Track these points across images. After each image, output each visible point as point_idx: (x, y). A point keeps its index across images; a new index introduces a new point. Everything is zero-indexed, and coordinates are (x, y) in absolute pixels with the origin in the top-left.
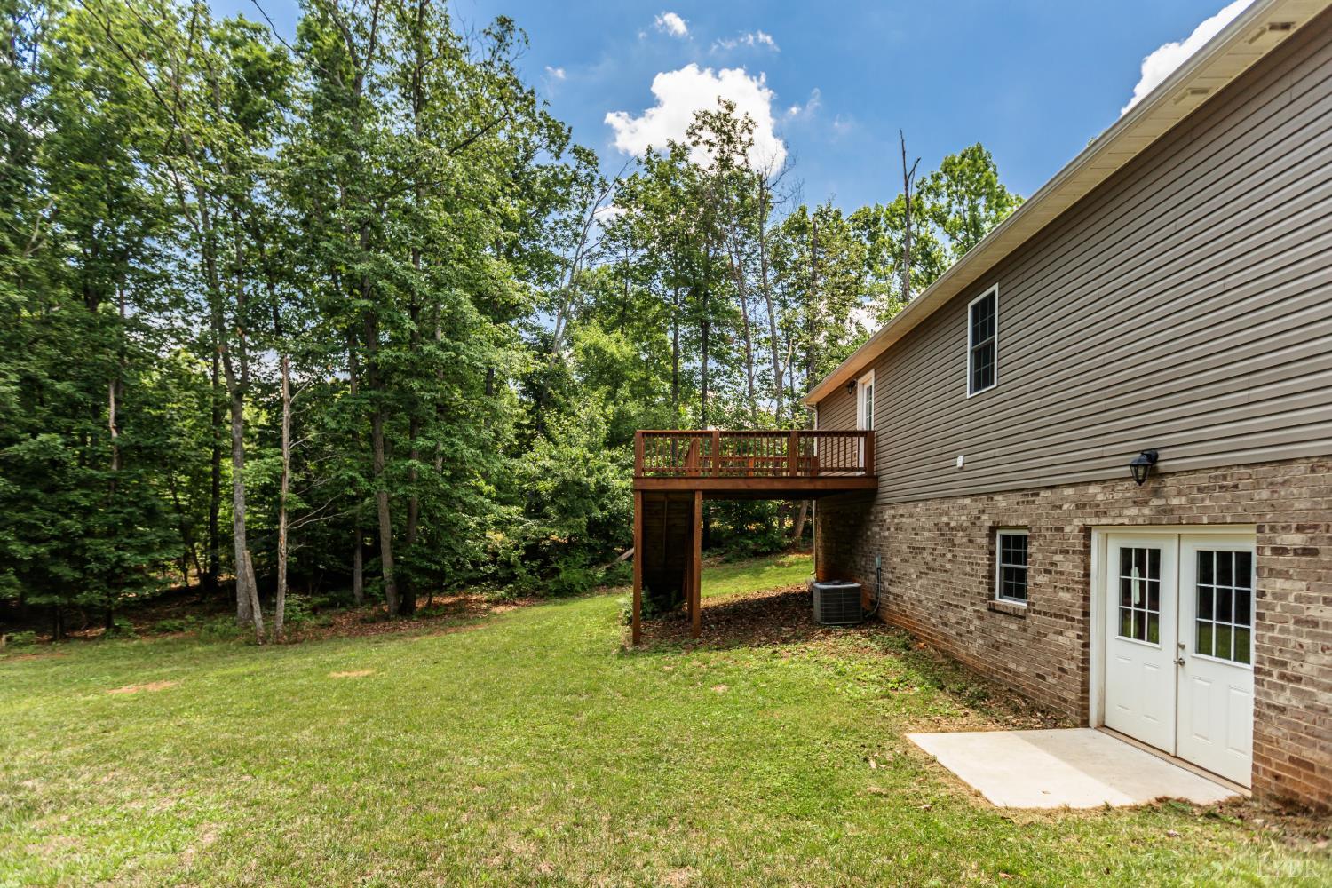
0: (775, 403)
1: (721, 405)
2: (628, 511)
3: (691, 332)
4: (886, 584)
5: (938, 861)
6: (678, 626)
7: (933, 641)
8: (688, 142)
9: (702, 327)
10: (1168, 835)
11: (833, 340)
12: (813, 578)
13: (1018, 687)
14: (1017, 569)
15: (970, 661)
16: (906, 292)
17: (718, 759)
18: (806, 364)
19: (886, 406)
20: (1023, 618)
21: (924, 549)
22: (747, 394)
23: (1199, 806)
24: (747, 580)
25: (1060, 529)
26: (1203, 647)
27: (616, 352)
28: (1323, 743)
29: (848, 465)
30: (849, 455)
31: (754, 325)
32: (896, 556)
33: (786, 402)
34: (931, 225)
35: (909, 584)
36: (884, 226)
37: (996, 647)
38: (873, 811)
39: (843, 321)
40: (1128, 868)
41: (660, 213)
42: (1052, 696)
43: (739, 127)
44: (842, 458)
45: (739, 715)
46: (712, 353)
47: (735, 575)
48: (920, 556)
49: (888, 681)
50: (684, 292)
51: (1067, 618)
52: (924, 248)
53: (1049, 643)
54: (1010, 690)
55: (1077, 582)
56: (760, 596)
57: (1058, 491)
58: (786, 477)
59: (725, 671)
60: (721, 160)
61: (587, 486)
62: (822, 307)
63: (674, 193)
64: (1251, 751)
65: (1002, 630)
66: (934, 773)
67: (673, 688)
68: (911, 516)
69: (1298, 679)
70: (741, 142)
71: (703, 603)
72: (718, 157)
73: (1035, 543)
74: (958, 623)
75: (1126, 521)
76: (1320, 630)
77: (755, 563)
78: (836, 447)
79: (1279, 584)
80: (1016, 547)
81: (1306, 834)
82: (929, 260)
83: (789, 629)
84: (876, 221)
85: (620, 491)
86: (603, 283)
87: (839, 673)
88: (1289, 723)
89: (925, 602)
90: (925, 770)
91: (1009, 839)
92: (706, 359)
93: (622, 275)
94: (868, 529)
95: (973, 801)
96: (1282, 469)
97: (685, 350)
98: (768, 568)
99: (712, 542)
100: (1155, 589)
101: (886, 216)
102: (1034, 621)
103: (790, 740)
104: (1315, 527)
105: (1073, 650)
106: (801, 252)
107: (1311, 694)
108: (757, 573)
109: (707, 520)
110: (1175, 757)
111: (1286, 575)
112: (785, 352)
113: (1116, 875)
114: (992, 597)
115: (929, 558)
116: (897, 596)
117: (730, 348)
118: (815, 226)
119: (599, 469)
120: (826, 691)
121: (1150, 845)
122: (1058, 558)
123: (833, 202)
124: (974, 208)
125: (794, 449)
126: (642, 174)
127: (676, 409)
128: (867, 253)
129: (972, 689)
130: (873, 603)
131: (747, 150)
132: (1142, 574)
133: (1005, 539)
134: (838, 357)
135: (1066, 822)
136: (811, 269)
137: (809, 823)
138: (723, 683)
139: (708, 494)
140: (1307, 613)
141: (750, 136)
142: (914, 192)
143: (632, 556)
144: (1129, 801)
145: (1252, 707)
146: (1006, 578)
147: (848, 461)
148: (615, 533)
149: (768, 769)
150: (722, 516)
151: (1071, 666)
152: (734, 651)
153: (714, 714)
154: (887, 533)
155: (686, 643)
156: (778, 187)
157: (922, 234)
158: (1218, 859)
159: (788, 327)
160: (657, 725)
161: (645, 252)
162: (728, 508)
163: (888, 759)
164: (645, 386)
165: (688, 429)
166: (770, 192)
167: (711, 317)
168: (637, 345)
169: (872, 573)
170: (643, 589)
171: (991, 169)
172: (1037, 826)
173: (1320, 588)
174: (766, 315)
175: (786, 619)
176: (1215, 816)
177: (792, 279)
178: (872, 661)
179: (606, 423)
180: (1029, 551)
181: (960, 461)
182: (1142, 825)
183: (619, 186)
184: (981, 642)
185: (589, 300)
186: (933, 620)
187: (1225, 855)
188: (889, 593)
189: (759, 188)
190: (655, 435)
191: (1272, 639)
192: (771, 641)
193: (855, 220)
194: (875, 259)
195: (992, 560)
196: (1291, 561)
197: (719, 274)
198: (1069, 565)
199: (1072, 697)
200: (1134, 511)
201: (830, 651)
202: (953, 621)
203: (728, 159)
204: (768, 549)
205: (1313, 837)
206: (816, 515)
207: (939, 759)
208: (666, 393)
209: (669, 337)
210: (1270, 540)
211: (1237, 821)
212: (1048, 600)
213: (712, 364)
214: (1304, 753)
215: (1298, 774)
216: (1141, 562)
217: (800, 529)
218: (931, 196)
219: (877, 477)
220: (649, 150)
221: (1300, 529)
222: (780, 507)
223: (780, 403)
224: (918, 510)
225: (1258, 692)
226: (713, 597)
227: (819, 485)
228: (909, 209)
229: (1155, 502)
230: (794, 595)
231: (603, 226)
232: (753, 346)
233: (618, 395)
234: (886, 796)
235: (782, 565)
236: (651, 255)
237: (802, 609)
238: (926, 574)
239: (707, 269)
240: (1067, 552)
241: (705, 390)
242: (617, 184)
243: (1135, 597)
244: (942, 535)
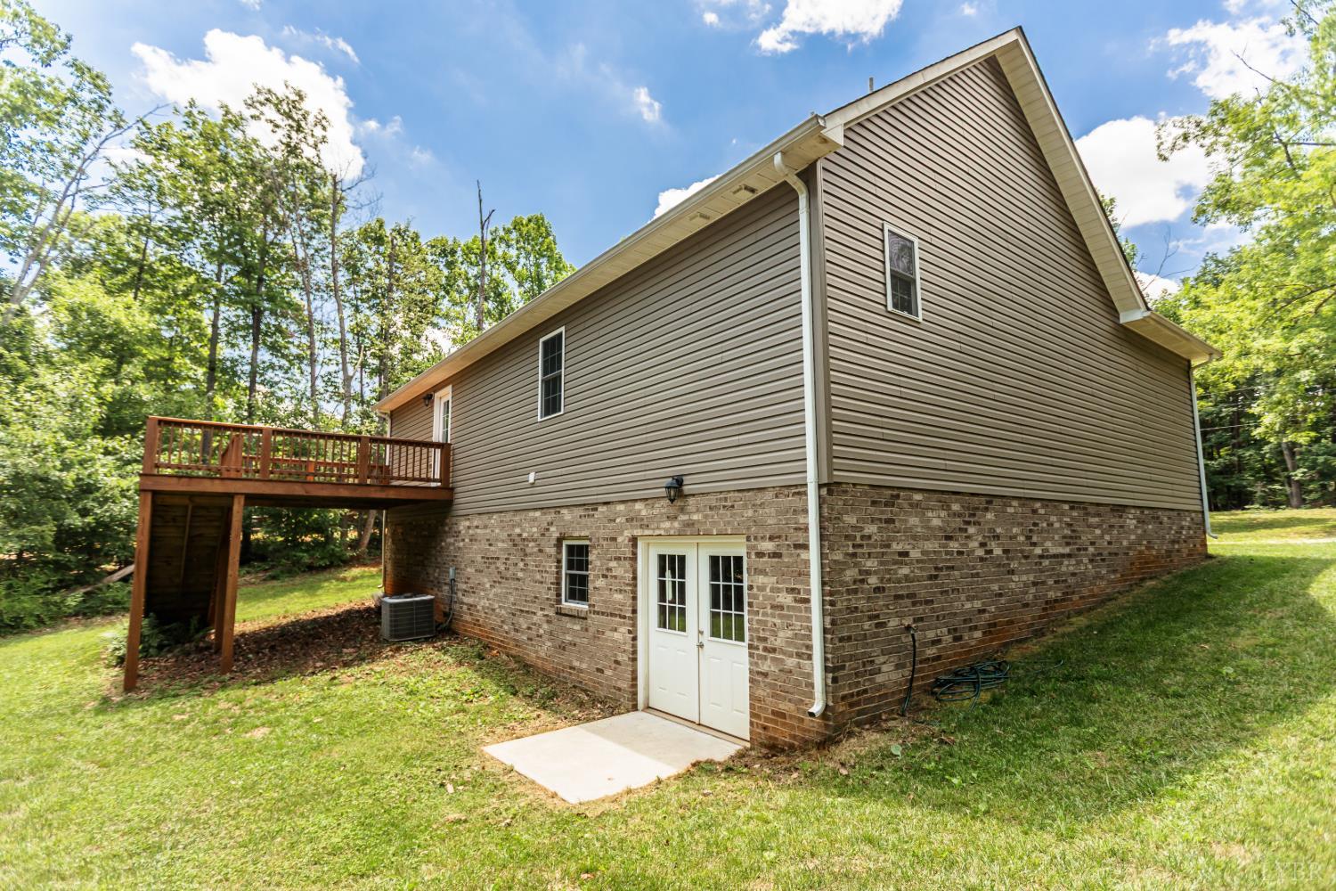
0: (342, 408)
1: (274, 402)
2: (128, 517)
3: (238, 316)
4: (460, 594)
5: (523, 880)
6: (198, 661)
7: (505, 648)
8: (247, 113)
9: (254, 313)
10: (705, 795)
11: (407, 353)
12: (380, 592)
13: (581, 682)
14: (580, 575)
15: (539, 663)
16: (480, 322)
17: (253, 827)
18: (379, 371)
19: (463, 422)
20: (585, 619)
21: (498, 558)
22: (309, 394)
23: (720, 763)
24: (298, 598)
25: (614, 539)
26: (715, 633)
27: (123, 319)
28: (790, 696)
29: (423, 476)
30: (424, 466)
31: (320, 323)
32: (470, 566)
33: (354, 407)
34: (503, 270)
35: (482, 594)
36: (460, 260)
37: (562, 647)
38: (452, 842)
39: (419, 337)
40: (681, 835)
41: (202, 175)
42: (609, 686)
43: (311, 119)
44: (417, 468)
45: (285, 763)
46: (264, 343)
47: (284, 593)
48: (493, 566)
49: (463, 694)
50: (231, 271)
51: (621, 617)
52: (496, 288)
53: (606, 640)
54: (574, 687)
55: (627, 584)
56: (316, 615)
57: (612, 507)
58: (353, 484)
59: (266, 710)
60: (288, 145)
61: (60, 484)
62: (399, 319)
63: (224, 159)
64: (748, 711)
65: (566, 632)
66: (512, 783)
67: (186, 743)
68: (486, 527)
69: (774, 650)
70: (313, 135)
71: (238, 628)
72: (285, 141)
73: (595, 552)
74: (529, 628)
75: (662, 532)
76: (785, 612)
77: (310, 579)
78: (411, 456)
79: (761, 579)
80: (579, 556)
81: (785, 770)
82: (501, 301)
83: (351, 650)
84: (453, 252)
85: (116, 492)
86: (108, 234)
87: (411, 693)
88: (770, 684)
89: (498, 611)
90: (501, 781)
91: (586, 836)
92: (256, 349)
93: (140, 231)
94: (442, 541)
95: (550, 804)
96: (760, 495)
97: (228, 335)
98: (326, 584)
99: (253, 555)
100: (682, 585)
101: (463, 250)
102: (594, 620)
103: (353, 780)
104: (779, 537)
105: (625, 643)
106: (377, 261)
107: (782, 661)
108: (312, 589)
109: (247, 531)
110: (699, 724)
111: (763, 572)
112: (355, 356)
113: (674, 844)
114: (559, 602)
115: (502, 568)
116: (470, 606)
117: (289, 342)
118: (392, 241)
119: (81, 463)
120: (395, 715)
121: (694, 809)
122: (613, 564)
123: (412, 224)
124: (538, 265)
125: (364, 455)
126: (178, 125)
127: (210, 399)
128: (444, 279)
129: (542, 691)
130: (446, 615)
131: (319, 145)
132: (674, 576)
133: (570, 548)
134: (413, 370)
135: (630, 803)
136: (387, 281)
137: (377, 879)
138: (263, 725)
139: (251, 499)
140: (778, 600)
141: (324, 133)
142: (489, 238)
143: (130, 575)
144: (673, 771)
145: (747, 675)
146: (571, 584)
147: (424, 471)
148: (103, 546)
149: (324, 823)
150: (268, 526)
151: (623, 658)
152: (279, 683)
153: (248, 767)
154: (461, 544)
155: (210, 682)
156: (354, 192)
157: (494, 276)
158: (739, 807)
159: (360, 332)
160: (158, 799)
161: (178, 213)
162: (277, 518)
163: (466, 779)
164: (167, 367)
165: (229, 423)
166: (344, 194)
167: (266, 305)
168: (157, 317)
169: (446, 584)
170: (146, 616)
171: (551, 238)
172: (607, 814)
173: (784, 582)
174: (335, 315)
175: (348, 640)
176: (731, 769)
177: (366, 286)
178: (446, 675)
179: (100, 405)
180: (590, 558)
181: (531, 478)
182: (686, 791)
183: (144, 129)
184: (549, 644)
185: (82, 249)
186: (506, 627)
187: (743, 802)
188: (463, 603)
189: (331, 187)
190: (179, 424)
191: (759, 622)
192: (329, 666)
193: (433, 247)
194: (451, 286)
195: (559, 567)
196: (766, 562)
197: (278, 262)
198: (620, 570)
199: (624, 685)
200: (667, 524)
201: (400, 670)
202: (525, 626)
203: (296, 148)
204: (329, 562)
205: (788, 770)
206: (386, 526)
207: (516, 768)
208: (198, 380)
209: (206, 317)
210: (754, 547)
211: (745, 770)
212: (605, 602)
213: (264, 356)
214: (780, 706)
215: (776, 722)
216: (673, 565)
217: (366, 541)
218: (503, 245)
219: (453, 489)
220: (192, 104)
221: (771, 538)
222: (343, 518)
223: (347, 407)
224: (493, 521)
225: (751, 664)
226: (252, 620)
227: (392, 495)
228: (484, 251)
229: (683, 517)
230: (358, 611)
231: (115, 166)
232: (318, 344)
233: (123, 373)
234: (465, 821)
235: (344, 580)
236: (186, 219)
237: (367, 626)
238: (500, 583)
239: (264, 252)
240: (619, 559)
241: (253, 382)
242: (140, 125)
243: (669, 596)
244: (515, 545)
